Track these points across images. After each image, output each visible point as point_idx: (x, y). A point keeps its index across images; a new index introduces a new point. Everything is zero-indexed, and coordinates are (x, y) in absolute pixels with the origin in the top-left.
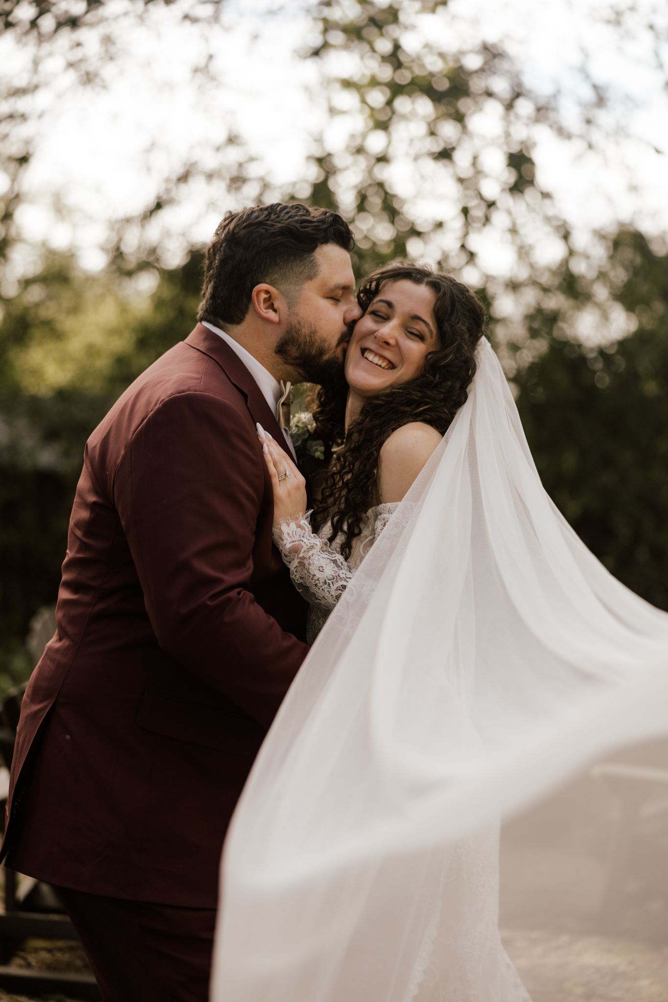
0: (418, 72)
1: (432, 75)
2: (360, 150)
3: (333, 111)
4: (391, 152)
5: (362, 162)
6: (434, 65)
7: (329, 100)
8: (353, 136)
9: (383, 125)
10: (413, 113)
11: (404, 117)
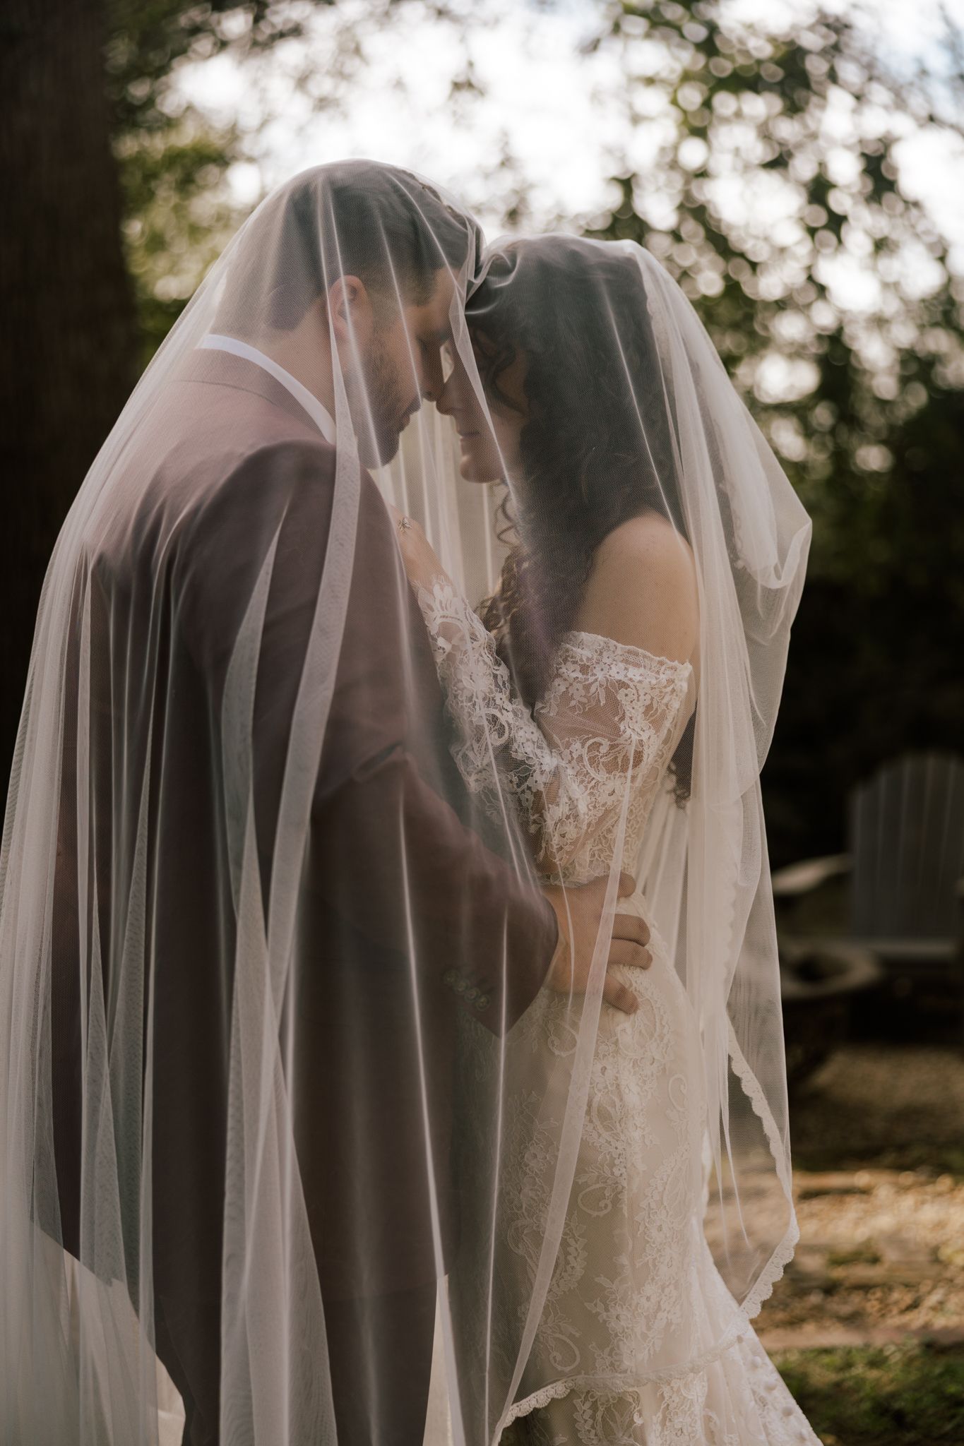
0: (741, 61)
1: (759, 62)
2: (674, 165)
3: (636, 119)
4: (713, 166)
5: (678, 181)
6: (761, 49)
7: (630, 106)
8: (663, 150)
9: (700, 132)
10: (738, 115)
11: (725, 120)
